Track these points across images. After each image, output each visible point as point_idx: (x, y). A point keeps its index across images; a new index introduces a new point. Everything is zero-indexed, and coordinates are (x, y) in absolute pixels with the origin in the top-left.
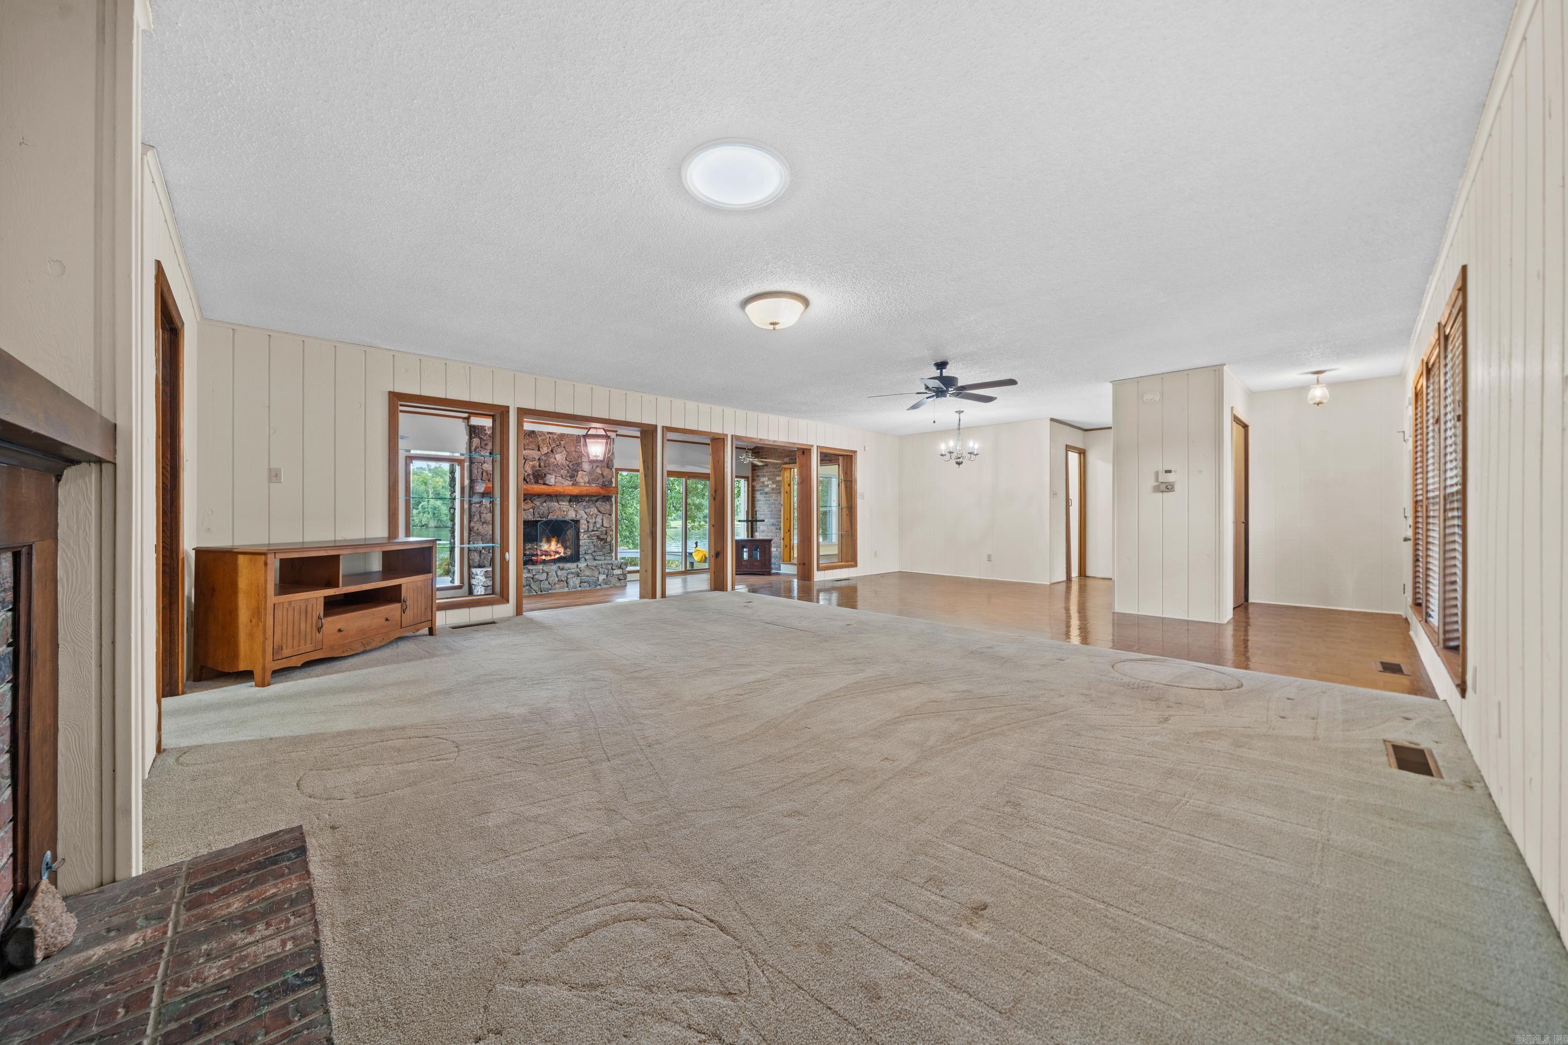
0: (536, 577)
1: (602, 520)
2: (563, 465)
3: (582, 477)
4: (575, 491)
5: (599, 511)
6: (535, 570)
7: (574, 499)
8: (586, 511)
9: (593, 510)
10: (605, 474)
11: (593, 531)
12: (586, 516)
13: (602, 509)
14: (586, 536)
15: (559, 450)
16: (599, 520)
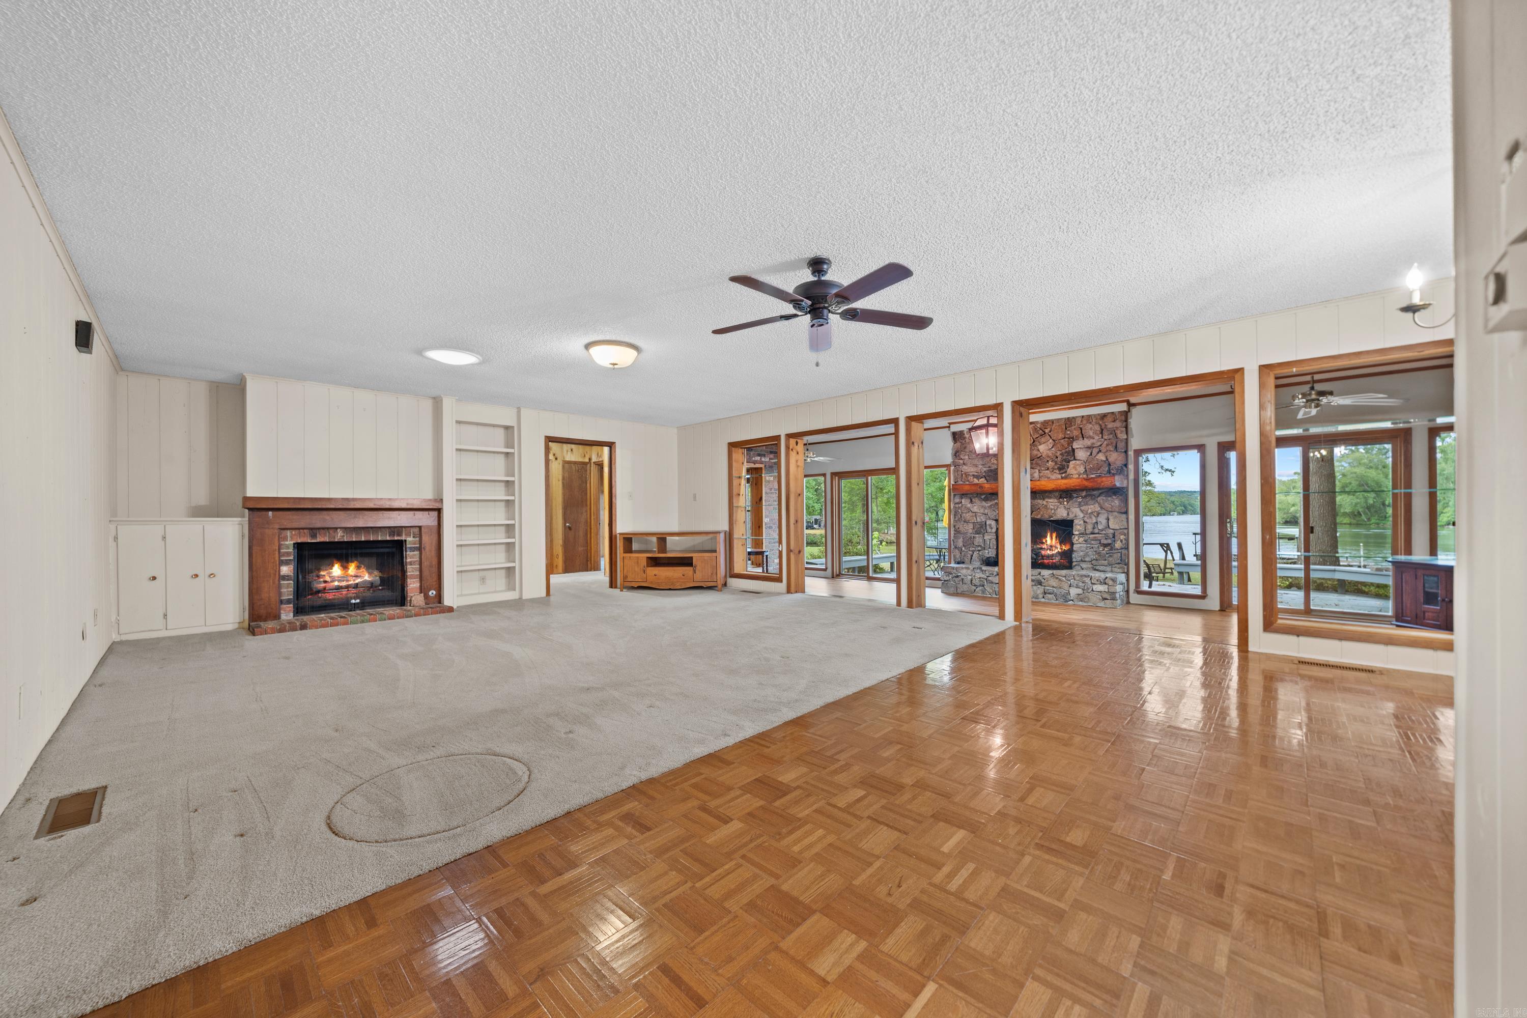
0: (990, 578)
1: (1108, 519)
2: (1048, 457)
3: (1075, 468)
4: (1063, 483)
5: (1101, 508)
6: (989, 571)
7: (1066, 494)
8: (1083, 508)
9: (1093, 507)
10: (1111, 460)
11: (1092, 533)
12: (1082, 515)
13: (1107, 505)
14: (1081, 540)
15: (1043, 440)
16: (1102, 519)
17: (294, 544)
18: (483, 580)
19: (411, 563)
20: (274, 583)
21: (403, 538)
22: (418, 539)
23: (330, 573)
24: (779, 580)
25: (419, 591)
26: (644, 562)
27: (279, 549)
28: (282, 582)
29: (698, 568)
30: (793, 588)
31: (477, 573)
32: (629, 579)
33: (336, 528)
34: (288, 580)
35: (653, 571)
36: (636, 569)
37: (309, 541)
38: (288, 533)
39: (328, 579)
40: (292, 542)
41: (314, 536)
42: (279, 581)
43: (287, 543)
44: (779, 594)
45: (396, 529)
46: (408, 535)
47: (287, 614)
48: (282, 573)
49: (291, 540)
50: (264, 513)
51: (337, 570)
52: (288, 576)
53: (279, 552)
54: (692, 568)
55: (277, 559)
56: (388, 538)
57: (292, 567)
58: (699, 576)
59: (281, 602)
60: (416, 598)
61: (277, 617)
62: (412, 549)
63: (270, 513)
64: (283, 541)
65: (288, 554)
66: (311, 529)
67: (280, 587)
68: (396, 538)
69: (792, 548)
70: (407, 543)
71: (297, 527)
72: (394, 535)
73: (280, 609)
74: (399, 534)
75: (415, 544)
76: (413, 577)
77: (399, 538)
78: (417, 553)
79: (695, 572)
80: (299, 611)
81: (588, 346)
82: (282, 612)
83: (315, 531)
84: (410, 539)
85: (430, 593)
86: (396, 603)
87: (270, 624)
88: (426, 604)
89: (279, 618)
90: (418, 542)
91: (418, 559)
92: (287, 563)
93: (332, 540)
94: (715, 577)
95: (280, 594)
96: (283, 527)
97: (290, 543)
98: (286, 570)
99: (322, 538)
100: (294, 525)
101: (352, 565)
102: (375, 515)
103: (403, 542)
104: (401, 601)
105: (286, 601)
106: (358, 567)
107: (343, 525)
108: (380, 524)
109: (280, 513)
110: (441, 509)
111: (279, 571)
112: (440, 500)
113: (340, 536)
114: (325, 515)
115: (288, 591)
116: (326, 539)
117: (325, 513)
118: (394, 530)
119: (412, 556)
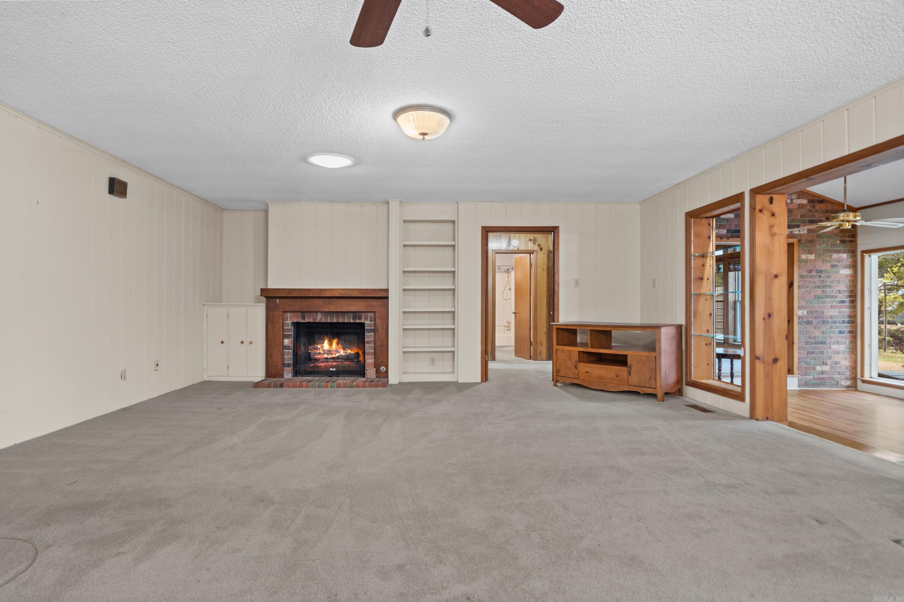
17: (292, 323)
18: (433, 361)
19: (370, 341)
20: (279, 351)
21: (363, 321)
22: (373, 322)
23: (322, 347)
24: (740, 397)
25: (373, 366)
26: (575, 357)
27: (283, 326)
28: (285, 351)
29: (634, 369)
30: (760, 411)
31: (427, 354)
32: (561, 374)
33: (317, 312)
34: (288, 349)
35: (585, 367)
36: (569, 364)
37: (301, 321)
38: (289, 315)
39: (321, 351)
40: (291, 322)
41: (303, 318)
42: (283, 350)
43: (288, 322)
44: (739, 417)
45: (357, 314)
46: (366, 319)
47: (288, 374)
48: (285, 344)
49: (290, 321)
50: (274, 300)
51: (326, 345)
52: (288, 346)
53: (283, 329)
54: (625, 369)
55: (281, 333)
56: (352, 321)
57: (292, 339)
58: (634, 379)
59: (284, 365)
60: (371, 372)
61: (281, 376)
62: (370, 331)
63: (278, 300)
64: (286, 321)
65: (288, 330)
66: (302, 312)
67: (283, 354)
68: (357, 321)
69: (758, 353)
70: (366, 325)
71: (293, 310)
72: (356, 319)
73: (283, 370)
74: (360, 318)
75: (371, 326)
76: (369, 354)
77: (360, 321)
78: (372, 334)
79: (629, 373)
80: (296, 373)
81: (397, 114)
82: (285, 372)
83: (304, 314)
84: (367, 322)
85: (382, 368)
86: (360, 374)
87: (277, 381)
88: (377, 377)
89: (283, 376)
90: (373, 325)
91: (373, 339)
92: (288, 337)
93: (315, 321)
94: (654, 382)
95: (283, 359)
96: (284, 311)
97: (289, 322)
98: (287, 342)
99: (309, 319)
100: (292, 309)
101: (335, 342)
102: (342, 302)
103: (363, 324)
104: (362, 373)
105: (289, 365)
106: (338, 344)
107: (321, 310)
108: (346, 309)
109: (283, 300)
110: (387, 298)
111: (283, 342)
112: (387, 291)
113: (319, 318)
114: (310, 302)
115: (289, 357)
116: (311, 320)
117: (310, 300)
118: (356, 314)
119: (369, 337)
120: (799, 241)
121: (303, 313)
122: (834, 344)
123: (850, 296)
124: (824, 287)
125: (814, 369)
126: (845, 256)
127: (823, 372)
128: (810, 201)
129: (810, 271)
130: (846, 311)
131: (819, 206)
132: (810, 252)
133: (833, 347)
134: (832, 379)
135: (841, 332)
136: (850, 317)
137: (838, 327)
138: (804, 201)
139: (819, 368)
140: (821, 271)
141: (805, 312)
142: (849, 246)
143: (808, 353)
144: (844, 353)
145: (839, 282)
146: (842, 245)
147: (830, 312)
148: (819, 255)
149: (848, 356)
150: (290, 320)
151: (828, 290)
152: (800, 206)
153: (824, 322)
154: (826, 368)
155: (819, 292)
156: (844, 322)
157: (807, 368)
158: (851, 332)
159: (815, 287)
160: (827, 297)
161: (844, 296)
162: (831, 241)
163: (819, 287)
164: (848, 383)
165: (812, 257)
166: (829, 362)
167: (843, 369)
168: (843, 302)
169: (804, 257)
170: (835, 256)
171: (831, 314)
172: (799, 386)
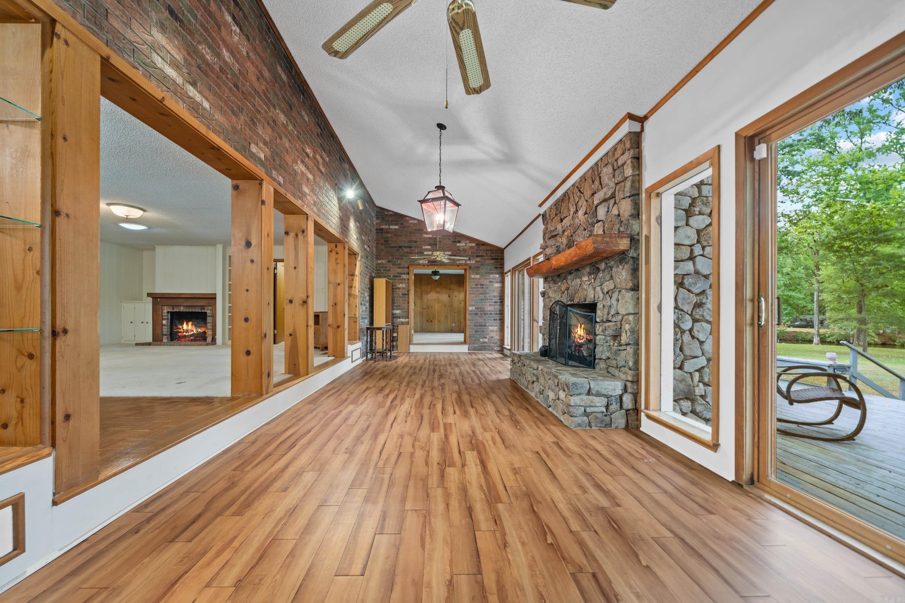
17: (168, 312)
19: (209, 323)
20: (160, 327)
21: (206, 311)
25: (210, 336)
27: (162, 314)
33: (181, 306)
34: (166, 326)
37: (172, 311)
38: (165, 307)
41: (173, 309)
42: (163, 327)
46: (208, 310)
47: (165, 340)
50: (156, 299)
55: (161, 317)
56: (199, 311)
57: (168, 321)
59: (163, 335)
60: (209, 339)
61: (162, 341)
62: (210, 316)
63: (159, 299)
64: (163, 310)
65: (166, 316)
67: (162, 329)
72: (202, 310)
73: (162, 337)
74: (204, 309)
76: (209, 329)
77: (204, 311)
78: (211, 318)
80: (170, 339)
82: (164, 338)
84: (208, 312)
85: (214, 336)
87: (159, 343)
88: (212, 342)
90: (210, 313)
92: (165, 319)
95: (162, 331)
96: (163, 305)
97: (165, 311)
98: (165, 322)
99: (175, 310)
100: (167, 304)
101: (190, 324)
102: (194, 300)
103: (206, 313)
104: (205, 339)
105: (165, 335)
106: (192, 324)
107: (183, 304)
108: (196, 304)
109: (162, 299)
110: (215, 298)
111: (162, 322)
112: (215, 294)
113: (182, 309)
114: (176, 300)
115: (166, 330)
116: (178, 310)
117: (176, 299)
118: (202, 307)
119: (209, 319)
120: (470, 267)
121: (173, 307)
122: (490, 326)
123: (500, 299)
124: (485, 293)
125: (479, 340)
126: (497, 276)
127: (484, 343)
128: (477, 245)
129: (477, 285)
130: (498, 307)
131: (482, 248)
132: (477, 274)
133: (490, 328)
134: (489, 346)
135: (495, 320)
136: (500, 311)
137: (493, 317)
138: (474, 245)
139: (481, 340)
140: (483, 285)
141: (474, 308)
142: (499, 270)
143: (476, 331)
144: (497, 331)
145: (493, 291)
146: (495, 270)
147: (489, 308)
148: (482, 275)
149: (498, 333)
150: (166, 310)
151: (487, 295)
152: (471, 247)
153: (485, 314)
154: (486, 340)
155: (482, 297)
156: (496, 314)
157: (475, 340)
158: (500, 320)
159: (480, 294)
160: (487, 299)
161: (497, 299)
162: (489, 267)
163: (482, 294)
164: (499, 349)
165: (478, 276)
166: (487, 336)
167: (496, 341)
168: (496, 302)
169: (473, 276)
170: (491, 276)
171: (489, 309)
172: (469, 349)
